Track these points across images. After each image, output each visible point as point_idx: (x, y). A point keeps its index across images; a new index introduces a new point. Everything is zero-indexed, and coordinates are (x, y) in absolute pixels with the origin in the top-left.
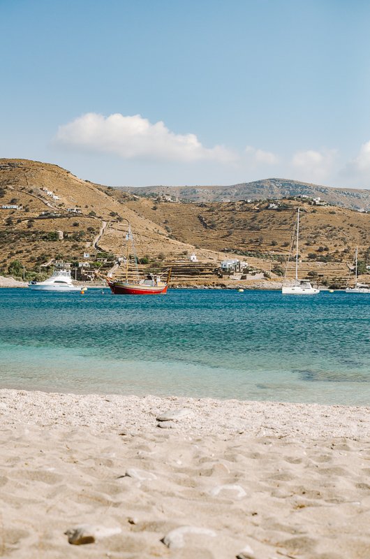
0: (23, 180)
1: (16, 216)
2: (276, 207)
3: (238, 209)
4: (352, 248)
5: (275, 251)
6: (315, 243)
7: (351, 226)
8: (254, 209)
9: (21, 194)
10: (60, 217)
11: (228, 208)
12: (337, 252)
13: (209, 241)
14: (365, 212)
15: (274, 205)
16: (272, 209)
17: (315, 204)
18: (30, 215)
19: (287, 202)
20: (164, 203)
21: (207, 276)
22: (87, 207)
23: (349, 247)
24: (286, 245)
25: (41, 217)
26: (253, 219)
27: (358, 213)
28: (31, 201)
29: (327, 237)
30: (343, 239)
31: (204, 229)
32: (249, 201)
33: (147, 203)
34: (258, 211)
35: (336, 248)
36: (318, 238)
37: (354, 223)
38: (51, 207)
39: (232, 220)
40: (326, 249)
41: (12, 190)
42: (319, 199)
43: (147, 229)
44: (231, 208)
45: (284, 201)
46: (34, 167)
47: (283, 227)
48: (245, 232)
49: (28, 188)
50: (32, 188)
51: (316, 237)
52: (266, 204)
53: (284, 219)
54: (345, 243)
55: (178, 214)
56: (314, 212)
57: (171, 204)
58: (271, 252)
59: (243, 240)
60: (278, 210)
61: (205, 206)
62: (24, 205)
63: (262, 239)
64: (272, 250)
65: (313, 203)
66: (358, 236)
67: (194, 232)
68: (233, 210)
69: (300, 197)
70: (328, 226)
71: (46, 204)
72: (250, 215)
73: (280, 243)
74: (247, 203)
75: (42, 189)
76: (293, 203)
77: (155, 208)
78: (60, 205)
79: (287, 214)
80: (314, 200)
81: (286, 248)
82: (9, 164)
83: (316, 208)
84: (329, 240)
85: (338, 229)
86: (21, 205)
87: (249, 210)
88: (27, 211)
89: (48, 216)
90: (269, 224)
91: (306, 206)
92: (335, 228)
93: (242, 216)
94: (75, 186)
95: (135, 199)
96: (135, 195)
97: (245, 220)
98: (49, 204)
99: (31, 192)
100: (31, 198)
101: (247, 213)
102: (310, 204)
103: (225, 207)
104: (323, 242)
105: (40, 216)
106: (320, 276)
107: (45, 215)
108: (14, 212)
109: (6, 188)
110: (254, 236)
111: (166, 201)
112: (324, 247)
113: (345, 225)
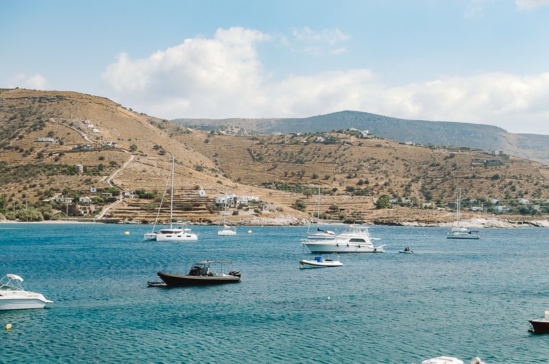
0: (66, 113)
1: (49, 149)
2: (323, 140)
3: (287, 142)
4: (393, 181)
5: (314, 184)
6: (356, 176)
7: (397, 159)
8: (303, 142)
9: (61, 127)
10: (92, 151)
11: (277, 142)
12: (377, 185)
13: (254, 174)
14: (412, 145)
15: (321, 138)
16: (319, 142)
17: (362, 137)
18: (63, 148)
19: (334, 135)
20: (217, 136)
21: (199, 211)
22: (130, 140)
23: (390, 180)
24: (327, 178)
25: (74, 151)
26: (300, 152)
27: (405, 146)
28: (68, 134)
29: (369, 170)
30: (386, 172)
31: (252, 162)
32: (298, 134)
33: (200, 136)
34: (306, 144)
35: (377, 181)
36: (360, 171)
37: (399, 156)
38: (88, 140)
39: (279, 153)
40: (367, 182)
41: (53, 123)
42: (367, 132)
43: (190, 162)
44: (280, 141)
45: (332, 134)
46: (82, 100)
47: (328, 160)
48: (290, 165)
49: (69, 121)
50: (73, 121)
51: (358, 170)
52: (315, 137)
53: (329, 152)
54: (387, 176)
55: (229, 147)
56: (360, 145)
57: (223, 137)
58: (311, 185)
59: (286, 174)
60: (325, 143)
61: (256, 139)
62: (60, 138)
63: (303, 173)
64: (312, 183)
65: (360, 135)
66: (402, 169)
67: (241, 165)
68: (282, 143)
69: (348, 130)
70: (372, 159)
71: (83, 137)
72: (297, 148)
73: (322, 176)
74: (296, 136)
75: (84, 122)
76: (341, 135)
77: (207, 141)
78: (98, 138)
79: (333, 147)
80: (362, 132)
81: (326, 181)
82: (57, 96)
83: (362, 140)
84: (370, 173)
85: (382, 162)
86: (57, 138)
87: (297, 143)
88: (61, 144)
89: (80, 149)
90: (313, 157)
91: (353, 139)
92: (379, 161)
93: (289, 149)
94: (122, 120)
95: (188, 132)
96: (190, 127)
97: (292, 154)
98: (86, 138)
99: (71, 125)
100: (70, 131)
101: (295, 145)
102: (357, 137)
103: (275, 140)
104: (364, 175)
105: (73, 149)
106: (341, 210)
107: (78, 148)
108: (47, 145)
109: (48, 121)
110: (297, 168)
111: (220, 134)
112: (364, 180)
113: (390, 159)
